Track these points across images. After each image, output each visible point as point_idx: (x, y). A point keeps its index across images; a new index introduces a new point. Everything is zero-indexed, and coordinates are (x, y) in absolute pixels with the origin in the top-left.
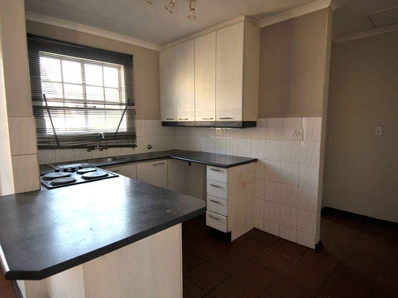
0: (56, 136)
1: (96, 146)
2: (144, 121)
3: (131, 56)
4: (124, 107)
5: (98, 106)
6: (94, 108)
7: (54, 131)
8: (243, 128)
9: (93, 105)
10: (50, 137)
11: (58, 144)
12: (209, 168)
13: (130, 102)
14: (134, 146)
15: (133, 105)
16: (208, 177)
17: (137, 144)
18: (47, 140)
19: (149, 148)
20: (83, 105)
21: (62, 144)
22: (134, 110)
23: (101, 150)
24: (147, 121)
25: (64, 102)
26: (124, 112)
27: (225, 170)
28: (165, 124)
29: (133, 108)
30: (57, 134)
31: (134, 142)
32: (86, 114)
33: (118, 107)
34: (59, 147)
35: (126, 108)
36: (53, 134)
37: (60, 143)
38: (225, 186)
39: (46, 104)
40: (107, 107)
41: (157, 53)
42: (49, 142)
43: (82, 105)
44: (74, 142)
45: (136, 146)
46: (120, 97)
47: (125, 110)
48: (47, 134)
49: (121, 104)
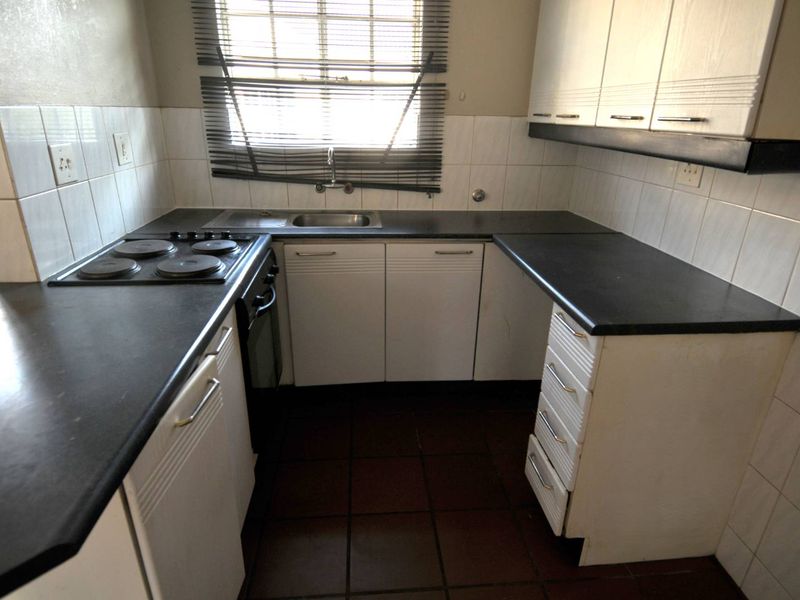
0: (249, 149)
1: (329, 182)
2: (470, 118)
4: (413, 77)
5: (353, 76)
6: (345, 83)
7: (246, 138)
8: (745, 172)
9: (341, 74)
10: (236, 153)
11: (255, 168)
13: (433, 63)
14: (433, 190)
15: (443, 69)
17: (442, 184)
18: (232, 158)
19: (475, 199)
20: (319, 73)
21: (262, 169)
22: (444, 85)
23: (348, 190)
24: (479, 119)
25: (276, 67)
26: (414, 92)
29: (440, 78)
30: (252, 145)
31: (434, 179)
32: (325, 96)
34: (256, 176)
35: (420, 79)
36: (244, 144)
37: (260, 167)
39: (227, 73)
40: (378, 77)
42: (237, 162)
43: (314, 74)
44: (289, 167)
45: (437, 190)
47: (415, 86)
48: (233, 143)
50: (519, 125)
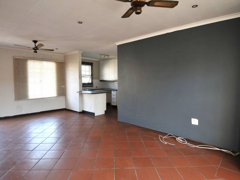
2: (95, 80)
3: (93, 63)
4: (90, 76)
5: (84, 76)
12: (112, 91)
13: (92, 75)
14: (93, 87)
15: (93, 75)
16: (112, 93)
19: (96, 87)
22: (93, 77)
27: (116, 91)
28: (101, 81)
31: (93, 85)
33: (89, 76)
38: (116, 95)
40: (86, 76)
41: (99, 61)
46: (89, 74)
49: (89, 75)
50: (99, 80)
